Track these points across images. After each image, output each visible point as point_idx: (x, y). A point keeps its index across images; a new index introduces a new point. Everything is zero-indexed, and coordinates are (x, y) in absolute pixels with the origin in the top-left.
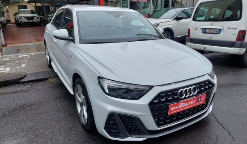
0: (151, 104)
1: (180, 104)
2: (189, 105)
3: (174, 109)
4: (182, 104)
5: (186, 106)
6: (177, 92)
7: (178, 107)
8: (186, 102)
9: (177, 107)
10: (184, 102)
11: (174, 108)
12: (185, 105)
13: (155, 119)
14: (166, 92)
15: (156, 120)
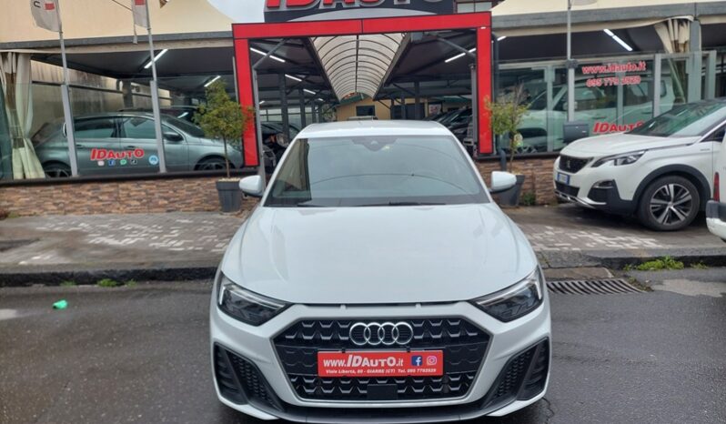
0: (278, 340)
1: (351, 356)
2: (379, 367)
3: (332, 364)
4: (356, 358)
5: (371, 368)
6: (347, 326)
7: (346, 363)
8: (371, 357)
9: (341, 363)
10: (363, 356)
11: (334, 363)
12: (366, 362)
13: (291, 377)
14: (317, 322)
15: (294, 380)
